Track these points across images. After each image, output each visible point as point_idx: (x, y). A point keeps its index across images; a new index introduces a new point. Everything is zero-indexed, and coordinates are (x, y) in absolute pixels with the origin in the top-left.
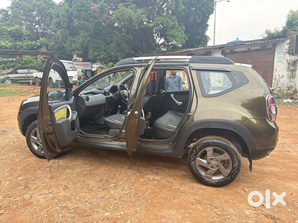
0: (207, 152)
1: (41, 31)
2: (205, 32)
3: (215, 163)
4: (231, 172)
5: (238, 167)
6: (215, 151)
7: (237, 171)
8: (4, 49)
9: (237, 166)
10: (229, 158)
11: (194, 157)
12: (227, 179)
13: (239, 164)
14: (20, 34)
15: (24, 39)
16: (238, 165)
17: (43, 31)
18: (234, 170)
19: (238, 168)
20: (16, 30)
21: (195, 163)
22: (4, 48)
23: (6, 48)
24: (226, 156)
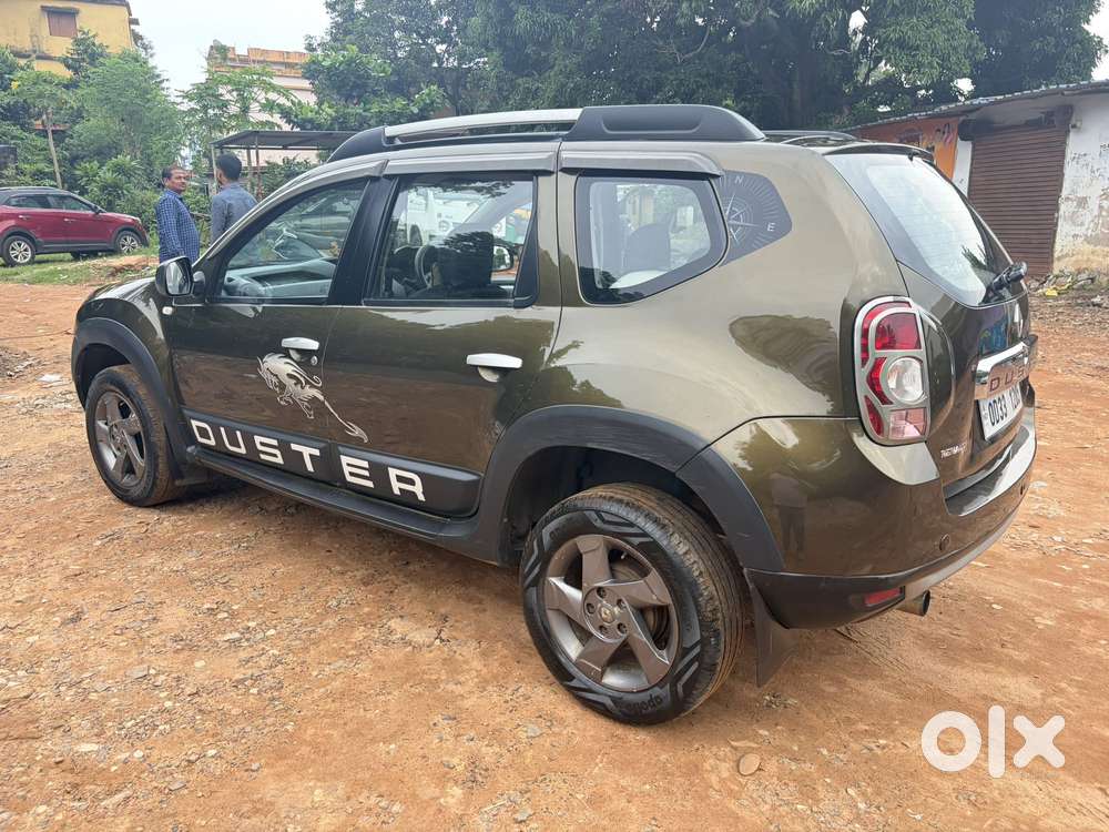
0: (584, 556)
1: (453, 62)
2: (1088, 21)
3: (612, 613)
4: (674, 665)
5: (702, 650)
6: (614, 556)
7: (696, 665)
8: (311, 129)
9: (696, 645)
10: (667, 600)
11: (536, 570)
12: (658, 697)
13: (704, 634)
14: (359, 77)
15: (375, 93)
16: (699, 638)
17: (460, 64)
18: (683, 657)
19: (698, 654)
20: (350, 62)
21: (540, 597)
22: (309, 126)
23: (319, 127)
24: (653, 590)
